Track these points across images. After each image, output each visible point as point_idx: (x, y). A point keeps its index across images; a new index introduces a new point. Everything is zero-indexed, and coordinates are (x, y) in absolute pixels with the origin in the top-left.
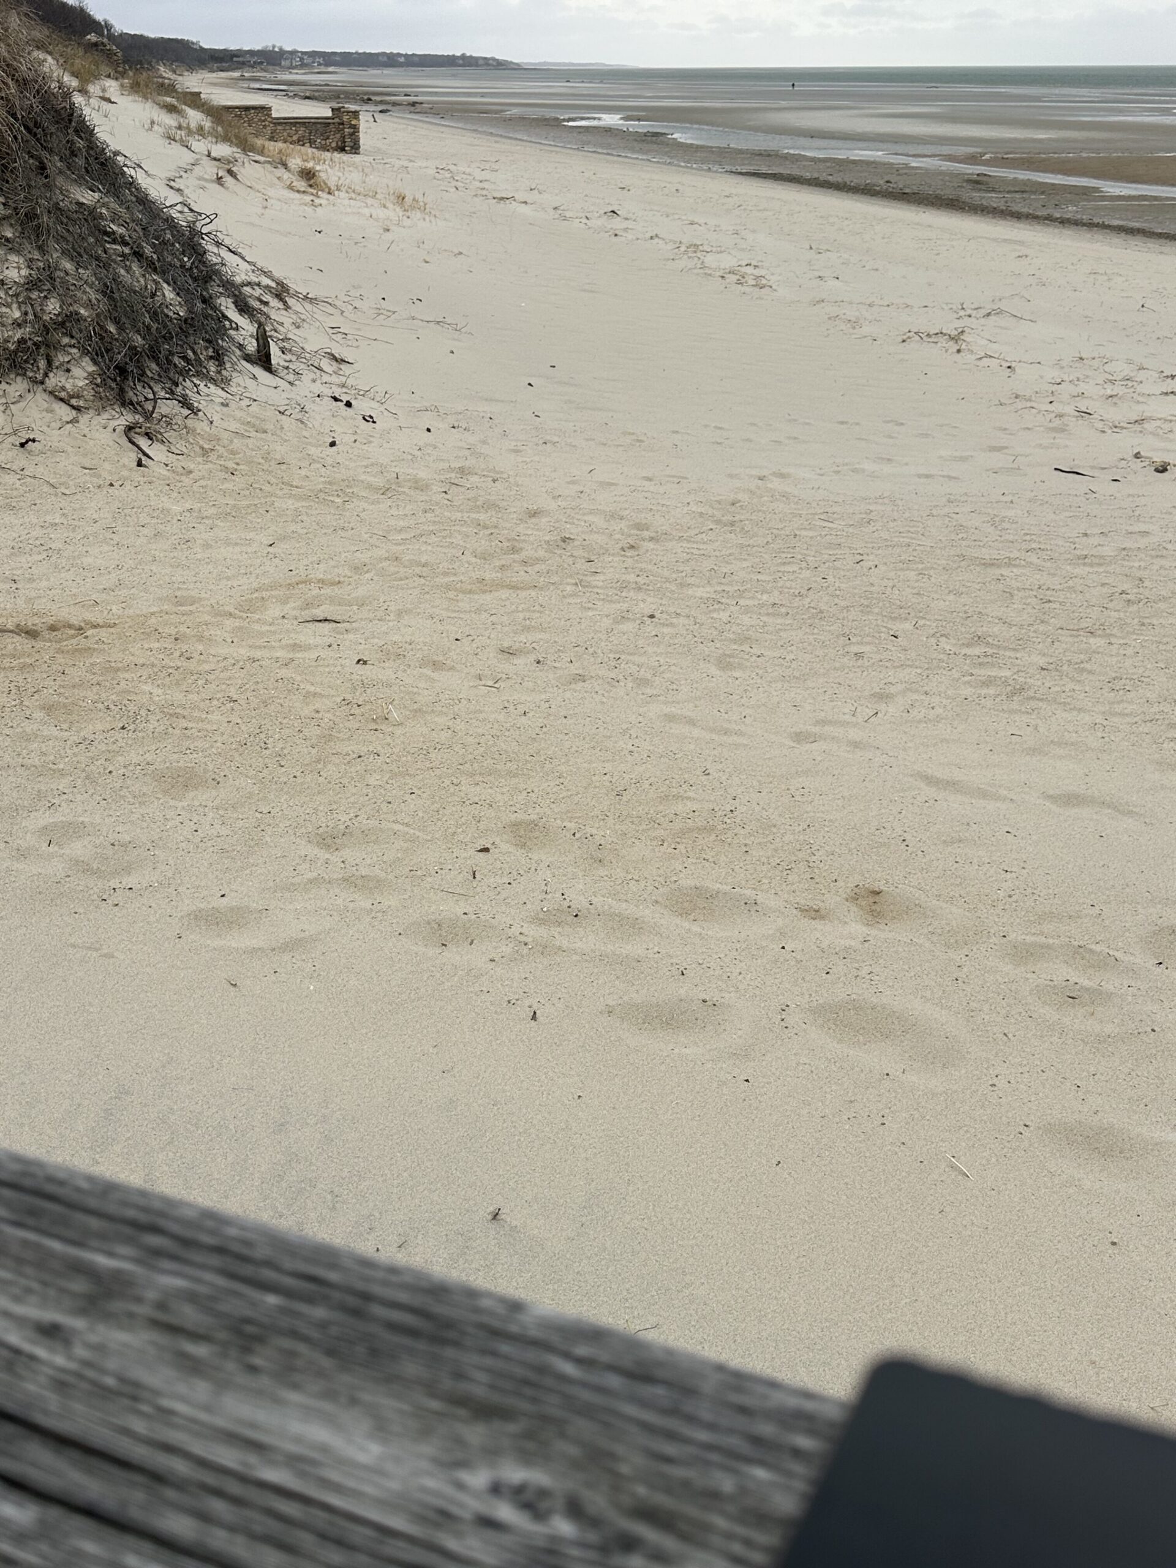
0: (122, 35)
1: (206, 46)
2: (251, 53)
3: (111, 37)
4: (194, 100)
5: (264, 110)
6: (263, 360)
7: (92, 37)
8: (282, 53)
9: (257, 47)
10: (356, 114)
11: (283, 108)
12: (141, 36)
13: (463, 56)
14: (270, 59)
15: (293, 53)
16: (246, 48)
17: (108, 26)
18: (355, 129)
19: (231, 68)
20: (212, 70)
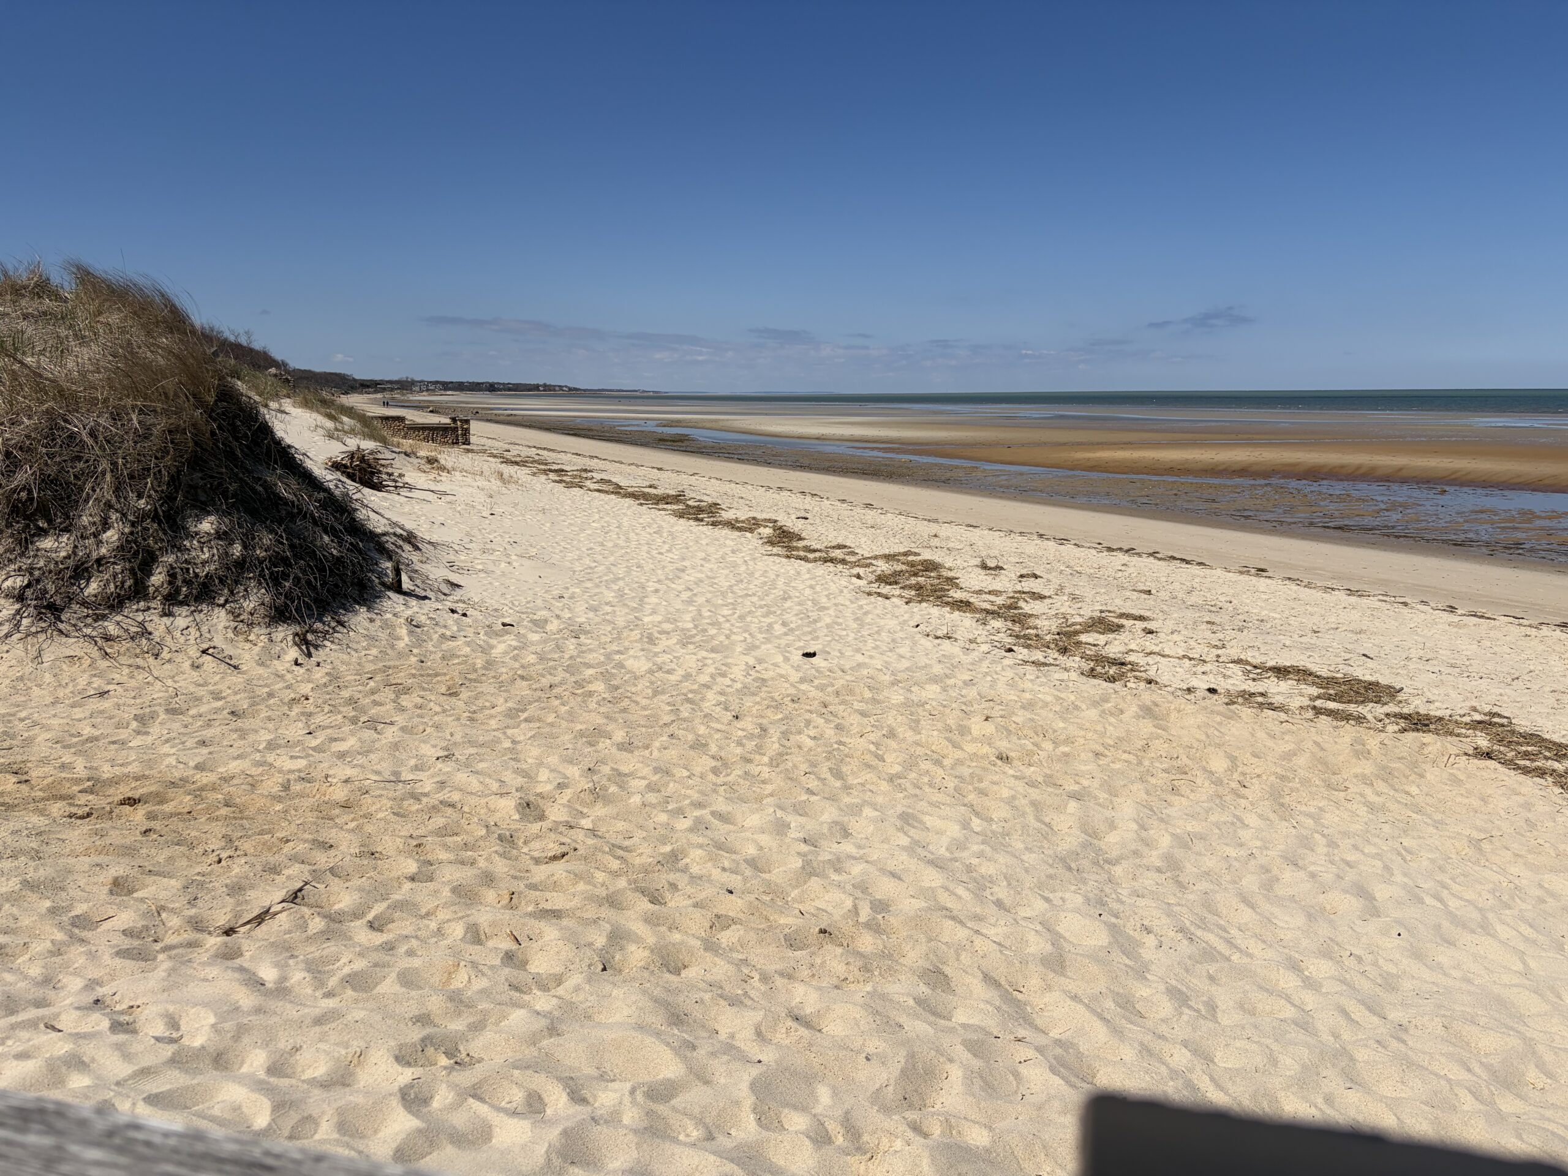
1: (357, 377)
2: (391, 382)
3: (288, 372)
4: (350, 412)
5: (401, 419)
6: (396, 585)
7: (273, 370)
8: (413, 383)
9: (395, 378)
10: (467, 422)
11: (415, 418)
12: (309, 371)
13: (545, 385)
14: (405, 385)
15: (421, 381)
16: (387, 379)
17: (285, 364)
18: (466, 432)
19: (376, 392)
20: (361, 393)
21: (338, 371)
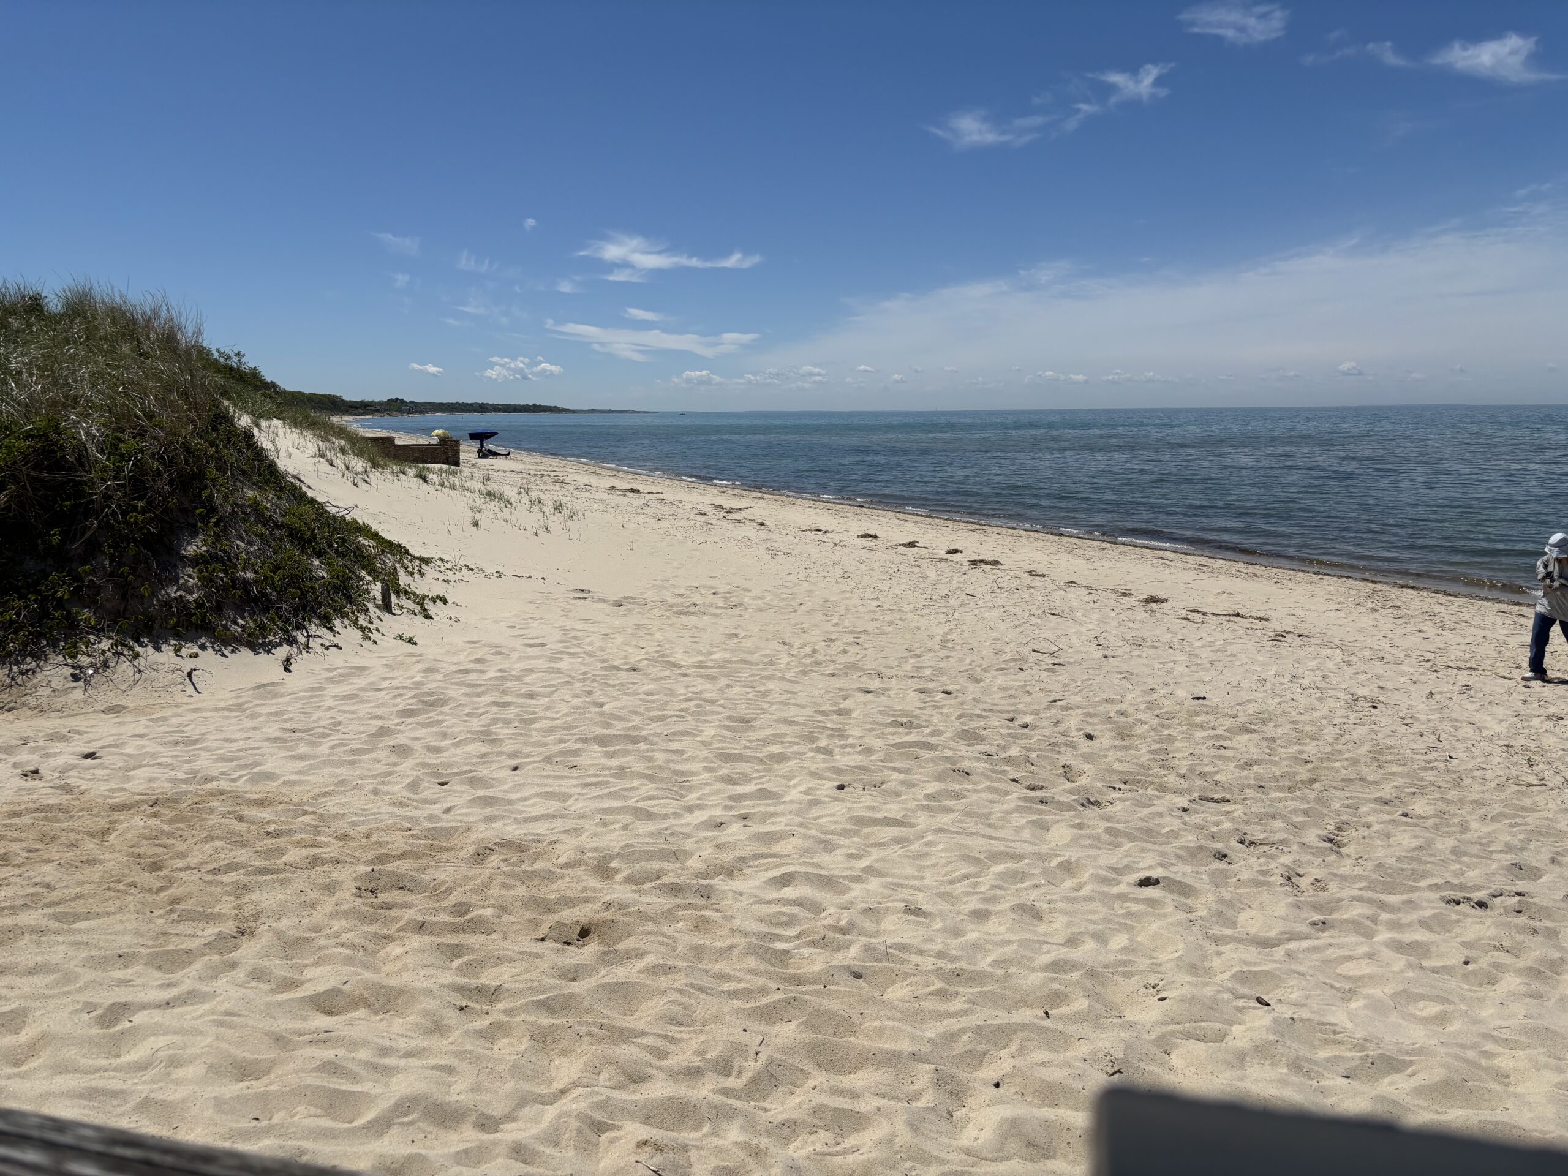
0: (285, 392)
1: (346, 398)
2: (381, 403)
3: (276, 392)
4: (341, 432)
5: (391, 440)
6: (387, 606)
8: (403, 403)
9: (385, 400)
10: (457, 443)
11: (401, 440)
12: (299, 392)
13: (534, 405)
14: (395, 407)
15: (412, 402)
16: (377, 400)
17: (274, 385)
18: (457, 452)
19: (364, 414)
20: (351, 414)
21: (327, 393)
